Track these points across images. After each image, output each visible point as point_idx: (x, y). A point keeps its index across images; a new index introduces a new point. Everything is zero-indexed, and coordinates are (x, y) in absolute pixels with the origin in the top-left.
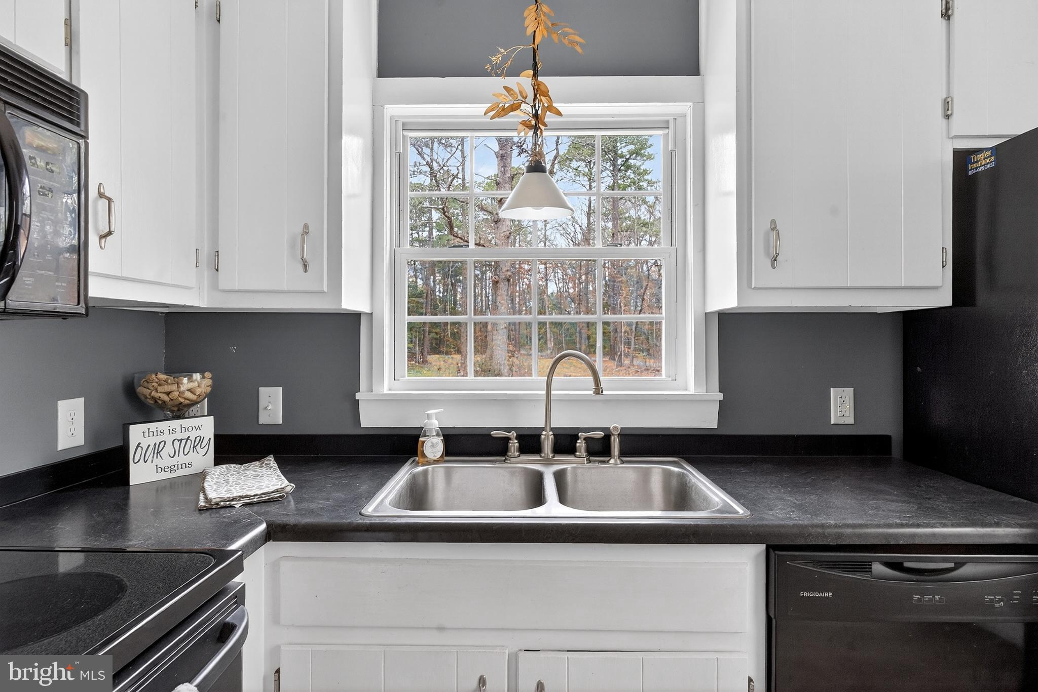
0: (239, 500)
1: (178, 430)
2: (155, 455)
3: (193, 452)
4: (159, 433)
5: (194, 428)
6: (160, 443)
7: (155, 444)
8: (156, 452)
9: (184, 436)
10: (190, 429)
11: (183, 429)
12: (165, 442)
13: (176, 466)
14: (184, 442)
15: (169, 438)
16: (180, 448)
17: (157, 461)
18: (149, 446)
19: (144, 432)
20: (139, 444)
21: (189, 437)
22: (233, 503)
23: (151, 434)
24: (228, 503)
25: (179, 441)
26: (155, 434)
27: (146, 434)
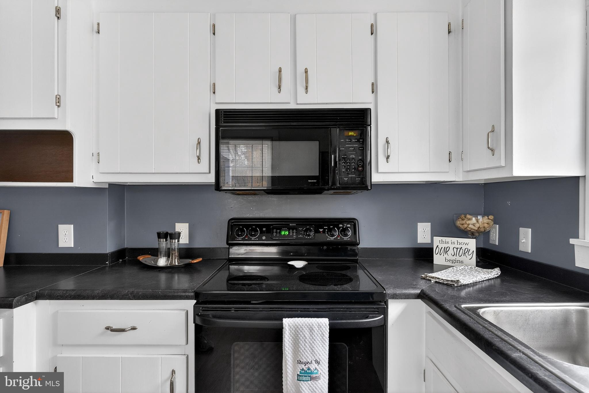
0: (435, 279)
1: (456, 243)
2: (445, 252)
3: (464, 256)
4: (446, 243)
5: (464, 243)
6: (447, 247)
7: (445, 247)
8: (445, 251)
9: (459, 246)
10: (462, 244)
11: (458, 243)
12: (449, 248)
13: (455, 261)
14: (459, 249)
15: (452, 246)
16: (457, 252)
17: (446, 256)
18: (442, 248)
19: (440, 241)
20: (438, 246)
21: (462, 247)
22: (432, 279)
23: (443, 242)
24: (430, 278)
25: (456, 248)
26: (445, 243)
27: (441, 242)
